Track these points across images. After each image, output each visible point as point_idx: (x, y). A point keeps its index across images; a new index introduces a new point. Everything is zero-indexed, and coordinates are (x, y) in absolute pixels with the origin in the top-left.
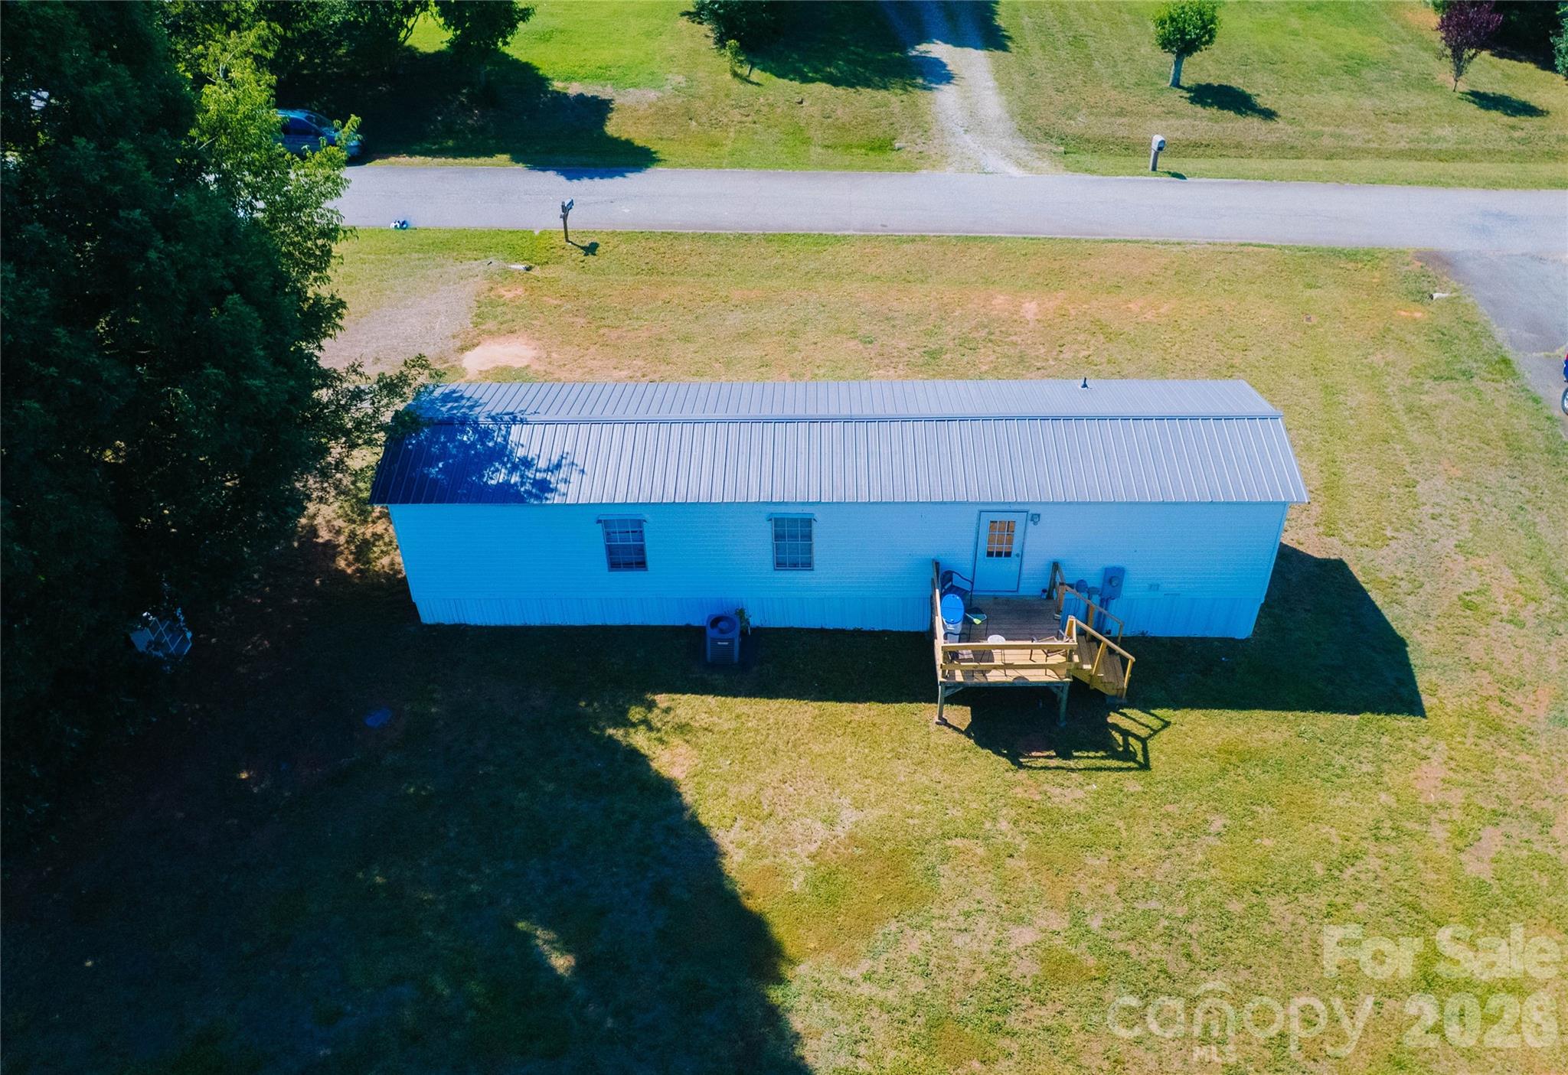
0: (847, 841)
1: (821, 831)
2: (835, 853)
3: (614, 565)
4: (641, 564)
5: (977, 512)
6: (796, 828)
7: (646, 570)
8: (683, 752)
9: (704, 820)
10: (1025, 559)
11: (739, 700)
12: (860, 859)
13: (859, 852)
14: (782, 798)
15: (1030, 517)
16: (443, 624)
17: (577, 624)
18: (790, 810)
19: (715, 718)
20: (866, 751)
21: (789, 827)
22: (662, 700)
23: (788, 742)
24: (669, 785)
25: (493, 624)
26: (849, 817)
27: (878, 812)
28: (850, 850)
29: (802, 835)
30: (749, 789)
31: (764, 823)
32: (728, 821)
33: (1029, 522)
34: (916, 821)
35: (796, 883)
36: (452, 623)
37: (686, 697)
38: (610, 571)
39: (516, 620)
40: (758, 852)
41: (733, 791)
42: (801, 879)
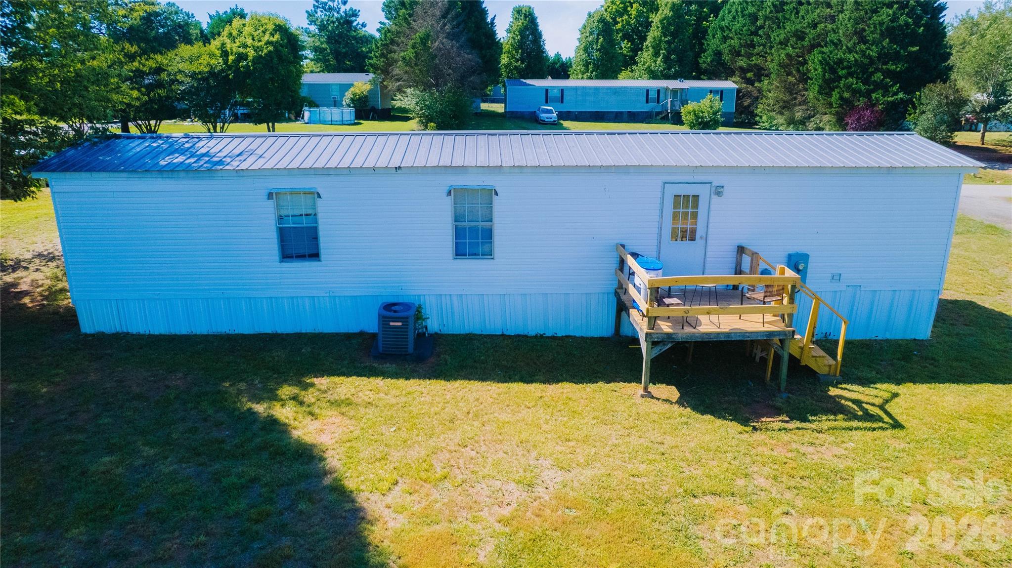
0: (554, 502)
1: (516, 493)
2: (538, 516)
3: (287, 255)
4: (315, 255)
5: (661, 184)
6: (482, 491)
7: (320, 261)
8: (337, 421)
9: (350, 484)
10: (709, 242)
11: (412, 381)
12: (575, 521)
13: (573, 513)
14: (461, 461)
15: (713, 189)
16: (103, 333)
17: (246, 332)
18: (473, 472)
19: (382, 395)
20: (565, 419)
21: (471, 490)
22: (322, 382)
23: (468, 413)
24: (311, 450)
25: (157, 333)
26: (552, 477)
27: (589, 473)
28: (560, 512)
29: (490, 497)
30: (417, 453)
31: (435, 486)
32: (386, 485)
33: (713, 196)
34: (644, 480)
35: (482, 554)
36: (113, 331)
37: (350, 379)
38: (280, 262)
39: (182, 328)
40: (427, 517)
41: (395, 455)
42: (490, 548)
